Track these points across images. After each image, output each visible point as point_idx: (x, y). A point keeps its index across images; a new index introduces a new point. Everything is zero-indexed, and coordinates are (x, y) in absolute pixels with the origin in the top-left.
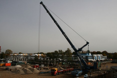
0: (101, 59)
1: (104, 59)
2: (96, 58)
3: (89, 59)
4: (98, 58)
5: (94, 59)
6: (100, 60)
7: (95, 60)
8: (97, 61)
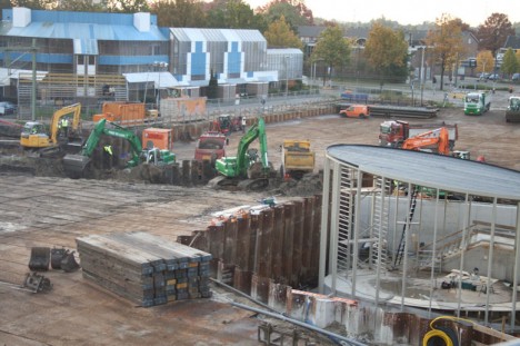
0: (245, 78)
1: (274, 76)
2: (199, 57)
3: (133, 68)
4: (217, 67)
5: (178, 76)
6: (234, 82)
7: (186, 80)
8: (204, 91)
